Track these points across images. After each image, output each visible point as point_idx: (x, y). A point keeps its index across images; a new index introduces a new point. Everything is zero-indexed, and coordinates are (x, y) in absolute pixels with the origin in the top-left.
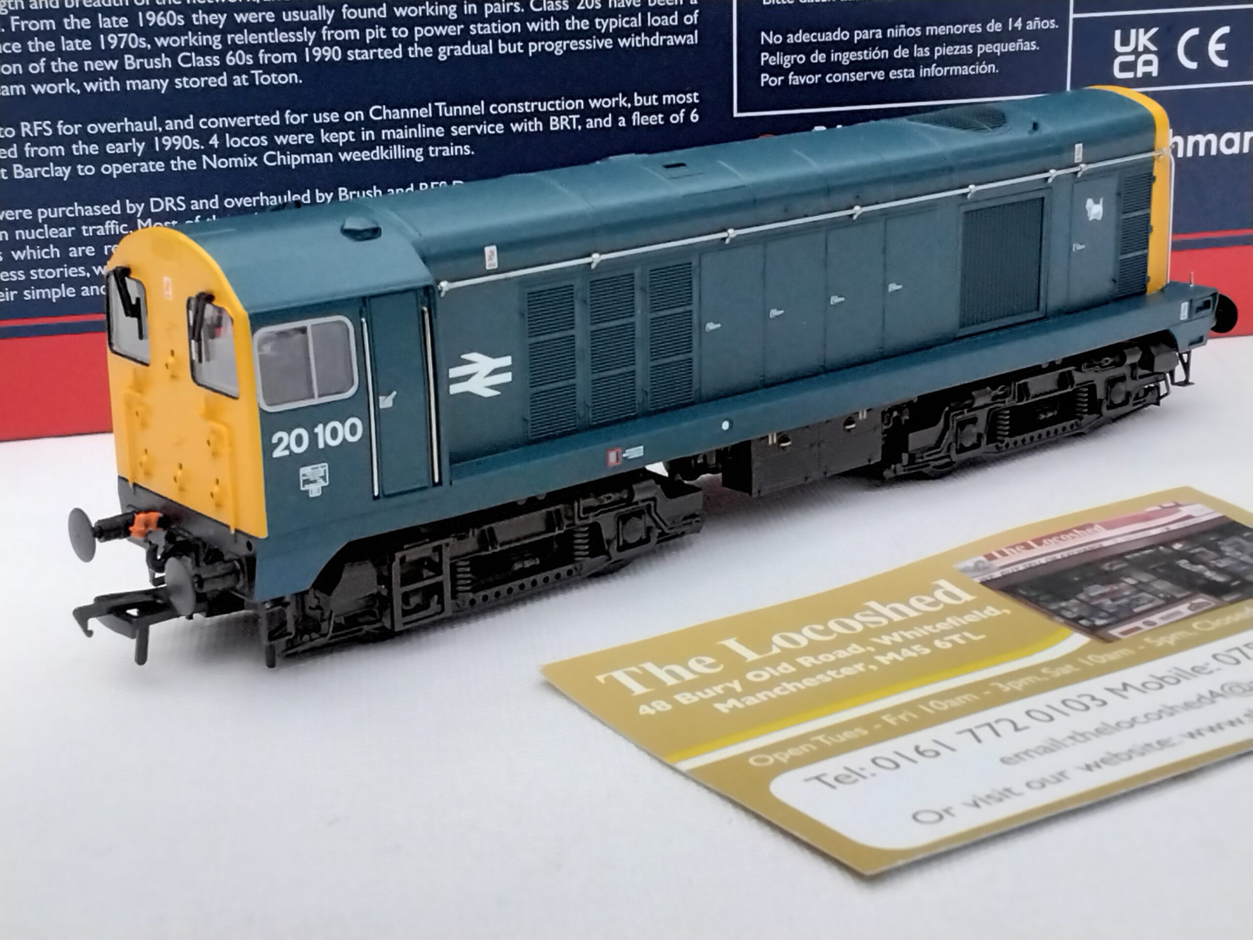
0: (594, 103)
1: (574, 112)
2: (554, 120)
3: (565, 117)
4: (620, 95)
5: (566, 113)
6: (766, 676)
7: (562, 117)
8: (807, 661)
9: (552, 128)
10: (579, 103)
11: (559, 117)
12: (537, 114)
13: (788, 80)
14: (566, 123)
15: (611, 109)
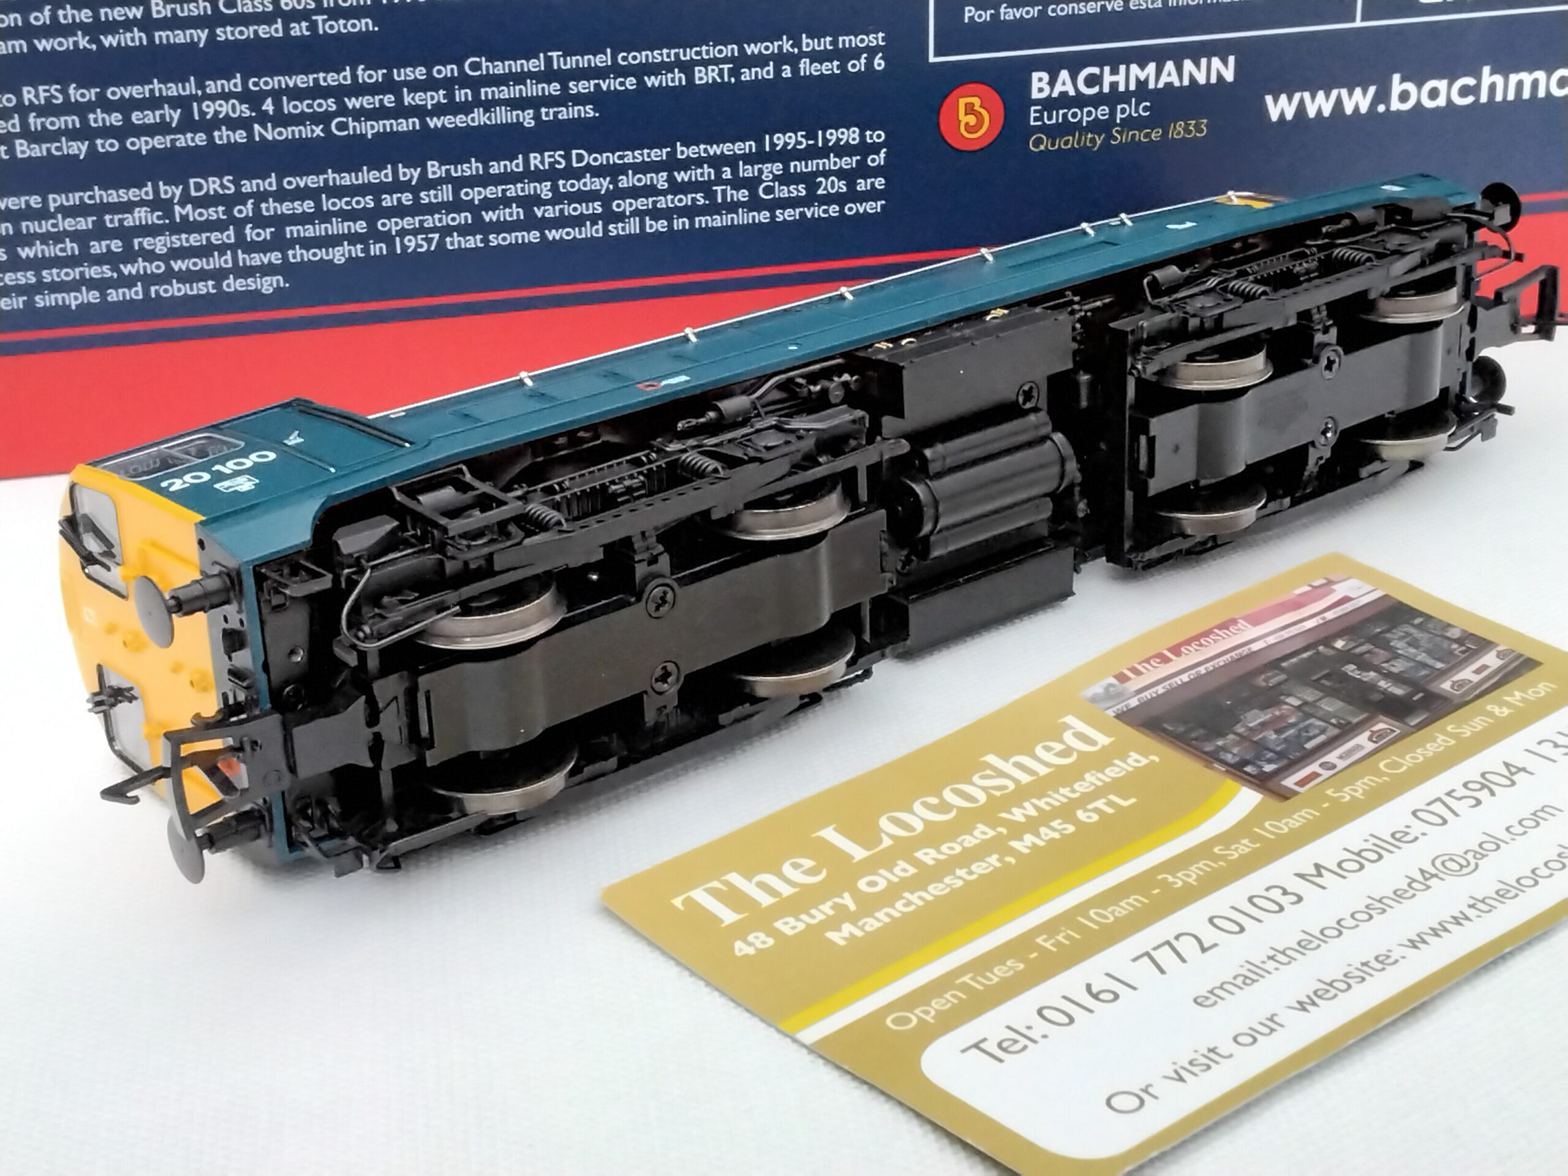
0: (751, 49)
1: (726, 60)
2: (700, 72)
3: (714, 67)
4: (785, 37)
5: (716, 61)
6: (882, 885)
7: (710, 68)
8: (928, 856)
9: (697, 82)
10: (731, 50)
11: (706, 67)
12: (678, 64)
13: (999, 13)
14: (715, 75)
15: (772, 57)
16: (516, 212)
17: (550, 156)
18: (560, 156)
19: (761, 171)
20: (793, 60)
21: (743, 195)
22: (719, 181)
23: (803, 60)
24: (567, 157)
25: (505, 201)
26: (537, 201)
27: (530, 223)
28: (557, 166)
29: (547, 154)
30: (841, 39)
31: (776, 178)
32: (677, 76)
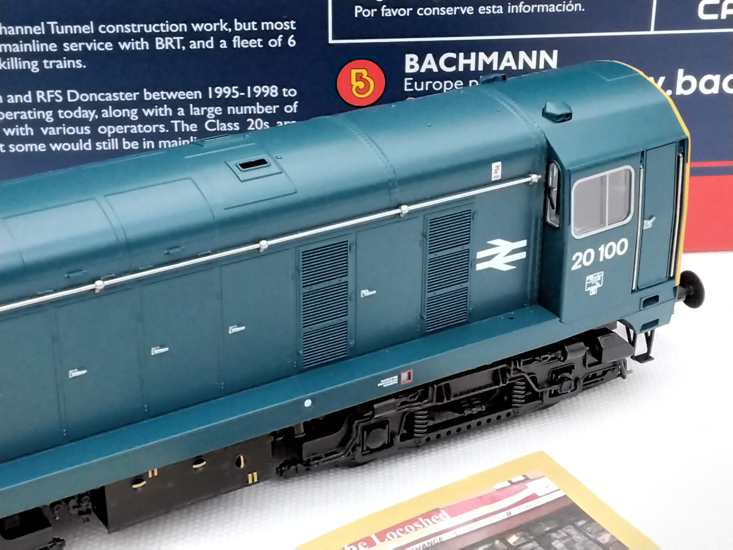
0: (197, 27)
1: (178, 34)
2: (159, 41)
3: (170, 38)
4: (221, 20)
5: (170, 34)
7: (167, 39)
9: (158, 48)
10: (182, 27)
11: (164, 38)
12: (143, 34)
13: (381, 12)
14: (170, 43)
15: (212, 33)
16: (27, 130)
17: (51, 94)
18: (58, 93)
19: (206, 112)
20: (228, 37)
21: (193, 127)
22: (175, 117)
23: (235, 37)
24: (64, 94)
25: (20, 123)
26: (42, 123)
27: (38, 138)
28: (57, 100)
29: (48, 92)
30: (263, 24)
31: (217, 117)
32: (143, 43)
